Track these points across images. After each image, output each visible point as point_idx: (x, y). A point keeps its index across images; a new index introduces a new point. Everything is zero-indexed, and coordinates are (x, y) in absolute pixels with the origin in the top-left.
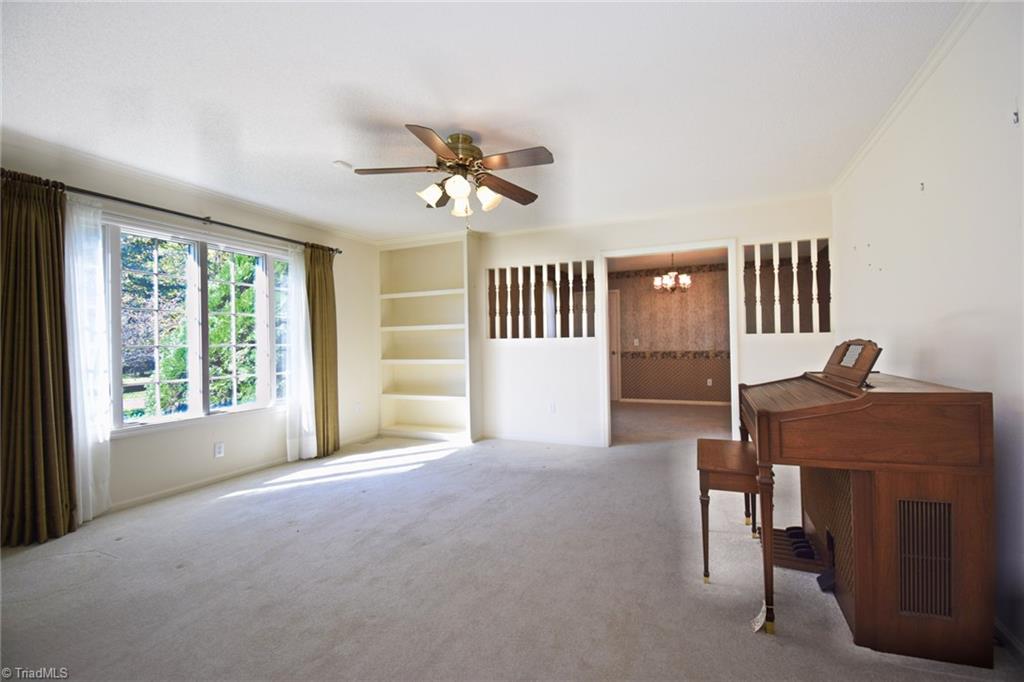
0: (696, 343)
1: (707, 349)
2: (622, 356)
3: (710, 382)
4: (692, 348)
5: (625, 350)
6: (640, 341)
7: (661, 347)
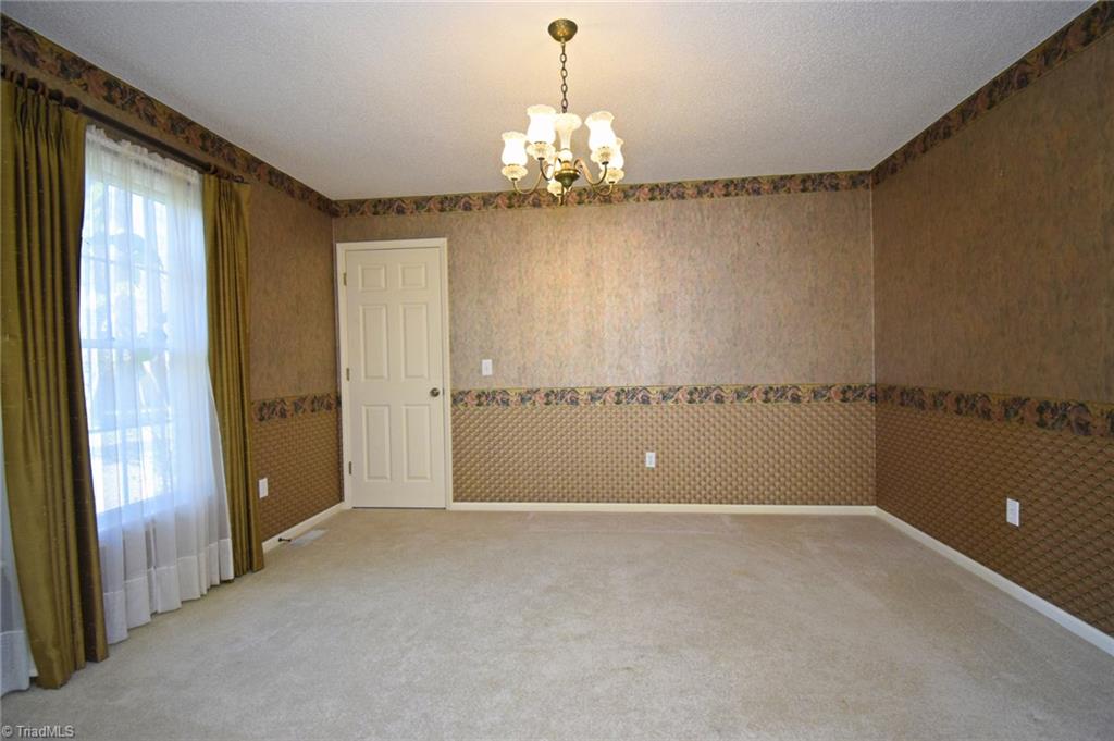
0: (620, 367)
1: (643, 384)
2: (455, 401)
3: (650, 460)
4: (614, 381)
5: (462, 387)
6: (496, 363)
7: (545, 380)
